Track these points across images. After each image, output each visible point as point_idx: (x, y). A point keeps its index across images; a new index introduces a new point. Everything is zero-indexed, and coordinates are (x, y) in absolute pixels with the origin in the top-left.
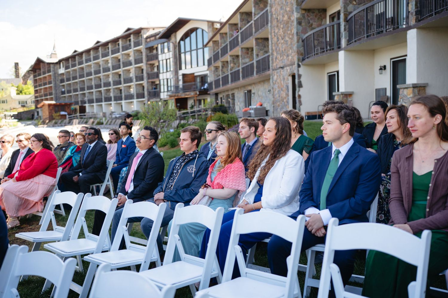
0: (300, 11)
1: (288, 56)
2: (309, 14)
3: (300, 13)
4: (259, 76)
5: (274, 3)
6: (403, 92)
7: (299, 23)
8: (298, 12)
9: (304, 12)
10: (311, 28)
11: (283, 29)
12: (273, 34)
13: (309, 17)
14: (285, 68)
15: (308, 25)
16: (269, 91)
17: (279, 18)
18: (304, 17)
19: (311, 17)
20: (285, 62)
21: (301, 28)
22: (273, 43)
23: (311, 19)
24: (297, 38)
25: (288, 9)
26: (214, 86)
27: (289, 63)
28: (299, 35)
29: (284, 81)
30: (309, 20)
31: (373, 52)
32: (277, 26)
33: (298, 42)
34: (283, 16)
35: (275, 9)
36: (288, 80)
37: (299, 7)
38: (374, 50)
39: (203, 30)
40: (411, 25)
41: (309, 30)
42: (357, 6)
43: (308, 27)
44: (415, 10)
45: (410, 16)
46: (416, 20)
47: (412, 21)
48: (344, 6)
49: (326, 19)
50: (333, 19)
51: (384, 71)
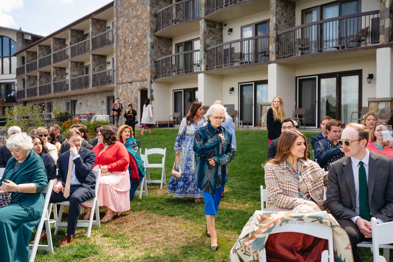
0: (153, 37)
1: (138, 73)
2: (159, 41)
3: (153, 38)
4: (97, 88)
5: (121, 26)
6: (266, 107)
7: (152, 47)
8: (152, 38)
9: (156, 38)
10: (161, 52)
11: (133, 50)
12: (119, 53)
13: (160, 43)
14: (134, 83)
15: (159, 50)
16: (102, 102)
17: (127, 40)
18: (156, 42)
20: (133, 78)
21: (153, 51)
22: (118, 61)
24: (151, 59)
25: (139, 34)
26: (26, 95)
27: (140, 79)
28: (152, 57)
29: (131, 94)
30: (160, 46)
31: (222, 77)
32: (125, 47)
33: (151, 62)
34: (133, 39)
35: (122, 32)
36: (137, 94)
37: (153, 34)
38: (223, 75)
39: (10, 39)
40: (272, 60)
41: (159, 54)
42: (212, 40)
43: (158, 51)
44: (275, 51)
45: (270, 54)
46: (276, 57)
47: (273, 57)
48: (204, 39)
49: (172, 46)
50: (178, 47)
51: (232, 92)
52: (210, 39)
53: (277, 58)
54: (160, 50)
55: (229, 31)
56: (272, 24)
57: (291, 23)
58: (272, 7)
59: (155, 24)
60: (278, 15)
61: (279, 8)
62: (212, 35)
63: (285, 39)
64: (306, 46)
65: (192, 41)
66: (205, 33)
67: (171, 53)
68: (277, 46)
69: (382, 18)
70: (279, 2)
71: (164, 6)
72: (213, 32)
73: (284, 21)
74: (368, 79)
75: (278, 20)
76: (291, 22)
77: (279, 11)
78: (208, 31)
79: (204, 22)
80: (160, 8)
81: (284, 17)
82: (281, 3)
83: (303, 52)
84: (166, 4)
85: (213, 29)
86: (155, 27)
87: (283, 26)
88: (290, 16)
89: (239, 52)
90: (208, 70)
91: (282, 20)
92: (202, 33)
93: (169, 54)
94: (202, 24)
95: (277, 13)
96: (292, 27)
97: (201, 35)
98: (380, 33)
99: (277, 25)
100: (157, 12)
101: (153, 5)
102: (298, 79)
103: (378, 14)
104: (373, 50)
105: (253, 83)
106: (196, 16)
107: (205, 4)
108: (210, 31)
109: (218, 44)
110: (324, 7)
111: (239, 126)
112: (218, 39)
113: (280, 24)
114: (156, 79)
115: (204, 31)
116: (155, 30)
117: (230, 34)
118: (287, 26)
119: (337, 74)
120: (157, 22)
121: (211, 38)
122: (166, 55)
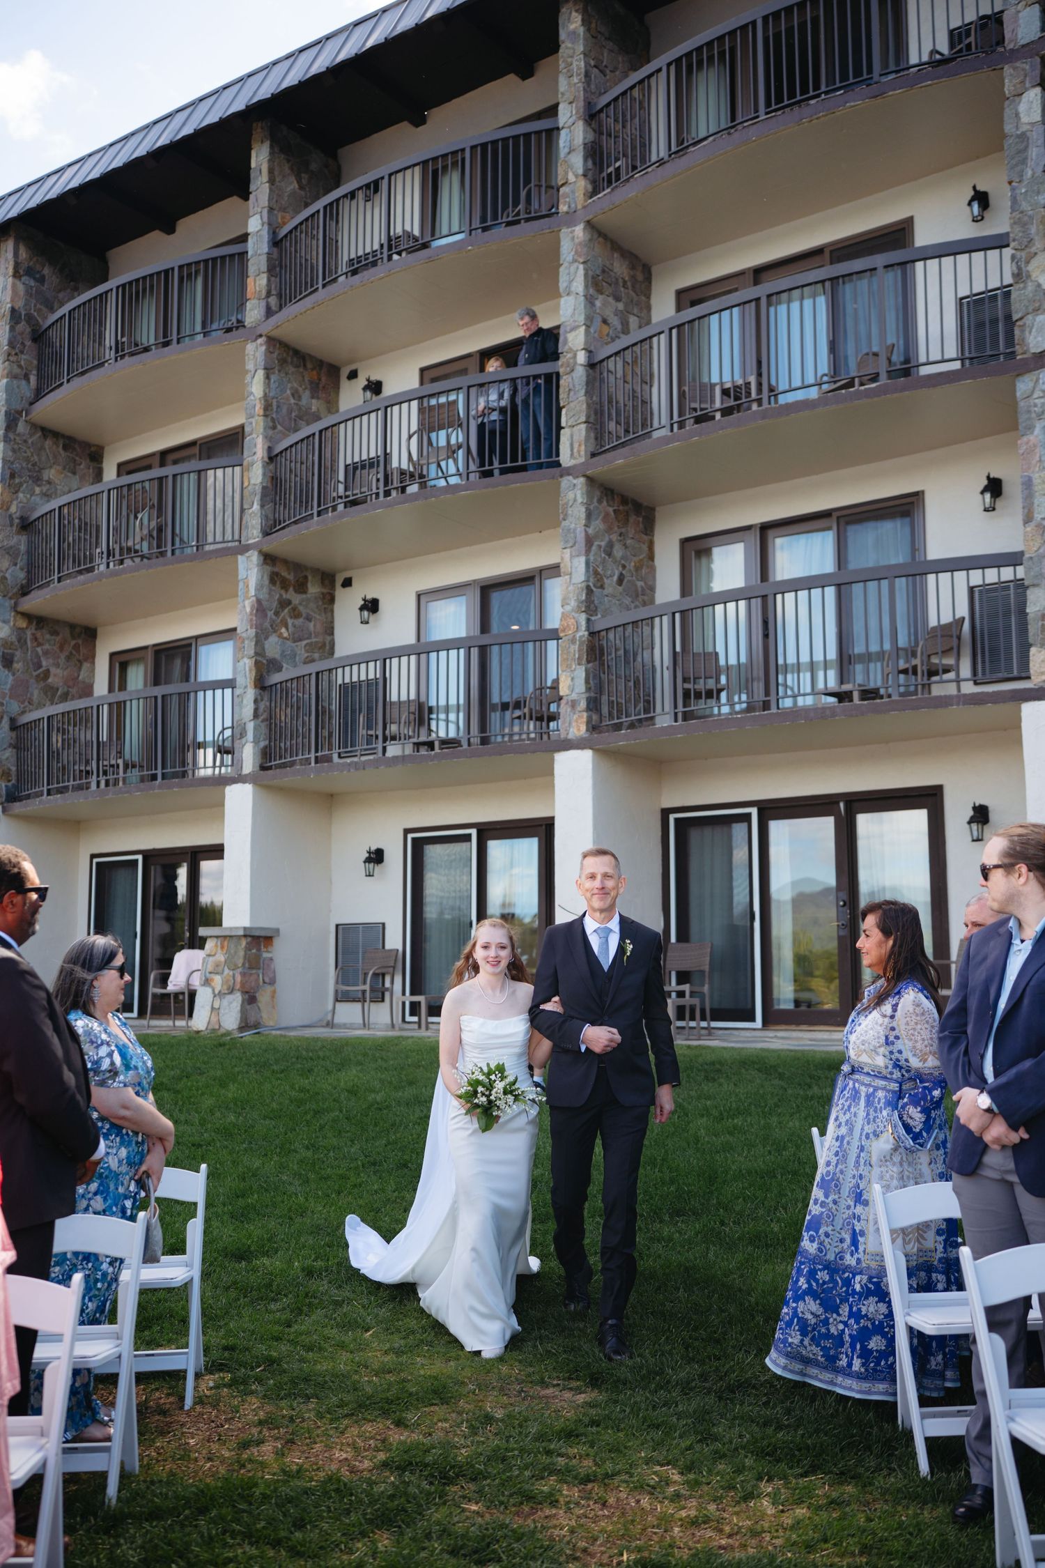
0: (10, 615)
2: (39, 635)
3: (12, 623)
7: (6, 661)
8: (5, 622)
9: (22, 623)
10: (42, 684)
13: (39, 645)
15: (35, 674)
18: (21, 641)
19: (47, 647)
21: (10, 680)
23: (46, 653)
30: (38, 657)
31: (329, 801)
37: (9, 603)
38: (332, 795)
40: (570, 736)
41: (36, 693)
42: (289, 643)
43: (32, 681)
44: (584, 696)
45: (564, 709)
46: (589, 722)
47: (574, 724)
48: (257, 635)
49: (93, 663)
50: (124, 667)
51: (378, 868)
52: (280, 636)
53: (593, 728)
54: (37, 676)
55: (362, 609)
56: (571, 588)
57: (640, 589)
58: (570, 519)
59: (22, 561)
60: (592, 553)
61: (598, 524)
62: (290, 622)
63: (621, 652)
64: (702, 681)
65: (190, 645)
66: (260, 609)
67: (88, 691)
68: (591, 676)
69: (1036, 582)
70: (595, 500)
71: (66, 489)
72: (294, 609)
73: (615, 578)
74: (974, 826)
75: (596, 573)
76: (640, 584)
77: (596, 536)
78: (275, 604)
79: (258, 565)
80: (47, 496)
81: (615, 561)
82: (605, 503)
83: (692, 708)
84: (74, 481)
85: (296, 598)
86: (22, 575)
87: (613, 596)
88: (636, 559)
89: (413, 696)
90: (270, 768)
91: (609, 572)
92: (248, 609)
93: (80, 697)
94: (250, 571)
95: (589, 542)
96: (644, 604)
97: (238, 615)
98: (1031, 640)
99: (592, 591)
100: (33, 509)
101: (17, 481)
102: (672, 817)
103: (1015, 565)
104: (1007, 707)
105: (474, 832)
106: (210, 539)
107: (264, 488)
108: (284, 604)
109: (313, 661)
110: (771, 533)
111: (408, 1018)
112: (314, 640)
113: (602, 587)
114: (18, 804)
115: (259, 601)
116: (22, 587)
117: (367, 623)
118: (627, 601)
119: (838, 803)
120: (29, 553)
121: (286, 635)
122: (65, 697)
